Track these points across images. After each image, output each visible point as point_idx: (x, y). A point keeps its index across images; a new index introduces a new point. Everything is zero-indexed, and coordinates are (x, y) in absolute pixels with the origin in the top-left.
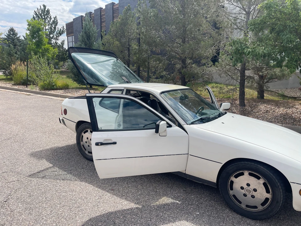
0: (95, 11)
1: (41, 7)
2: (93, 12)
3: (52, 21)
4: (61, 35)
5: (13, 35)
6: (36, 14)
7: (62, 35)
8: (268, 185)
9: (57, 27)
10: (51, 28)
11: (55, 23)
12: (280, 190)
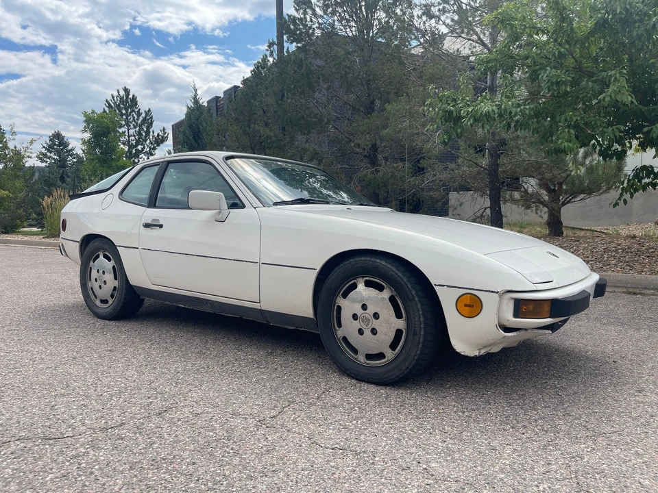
0: (225, 92)
1: (119, 93)
2: (222, 96)
3: (141, 118)
4: (158, 145)
5: (59, 146)
6: (110, 106)
7: (161, 145)
8: (397, 299)
9: (151, 130)
10: (139, 134)
11: (148, 121)
12: (417, 305)
